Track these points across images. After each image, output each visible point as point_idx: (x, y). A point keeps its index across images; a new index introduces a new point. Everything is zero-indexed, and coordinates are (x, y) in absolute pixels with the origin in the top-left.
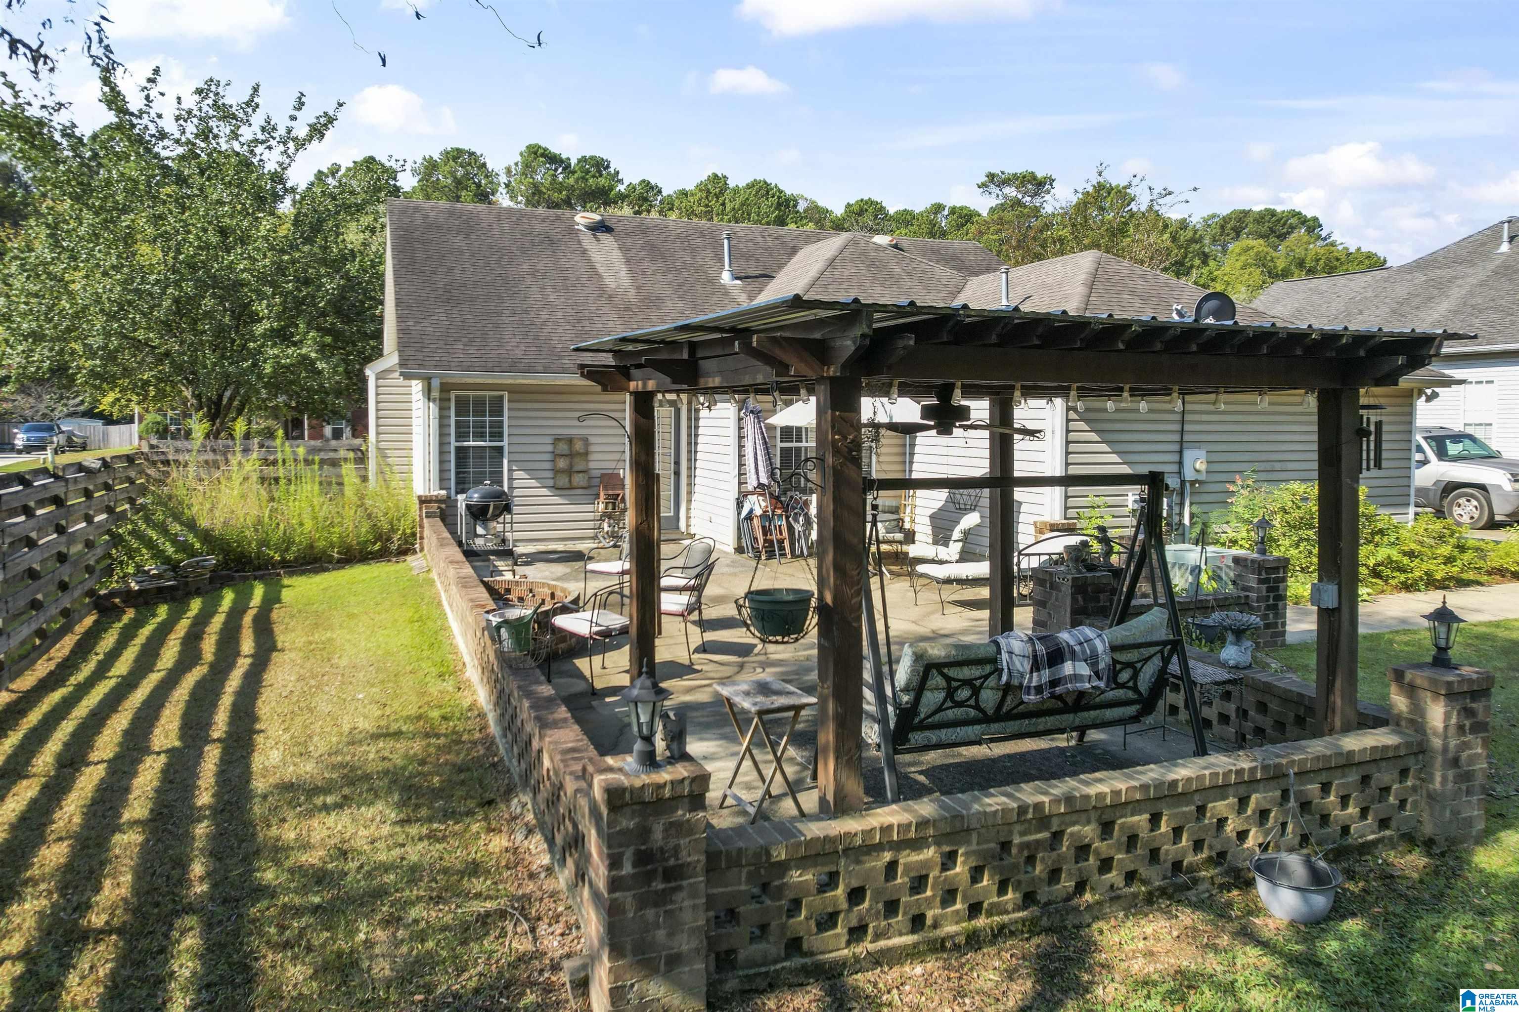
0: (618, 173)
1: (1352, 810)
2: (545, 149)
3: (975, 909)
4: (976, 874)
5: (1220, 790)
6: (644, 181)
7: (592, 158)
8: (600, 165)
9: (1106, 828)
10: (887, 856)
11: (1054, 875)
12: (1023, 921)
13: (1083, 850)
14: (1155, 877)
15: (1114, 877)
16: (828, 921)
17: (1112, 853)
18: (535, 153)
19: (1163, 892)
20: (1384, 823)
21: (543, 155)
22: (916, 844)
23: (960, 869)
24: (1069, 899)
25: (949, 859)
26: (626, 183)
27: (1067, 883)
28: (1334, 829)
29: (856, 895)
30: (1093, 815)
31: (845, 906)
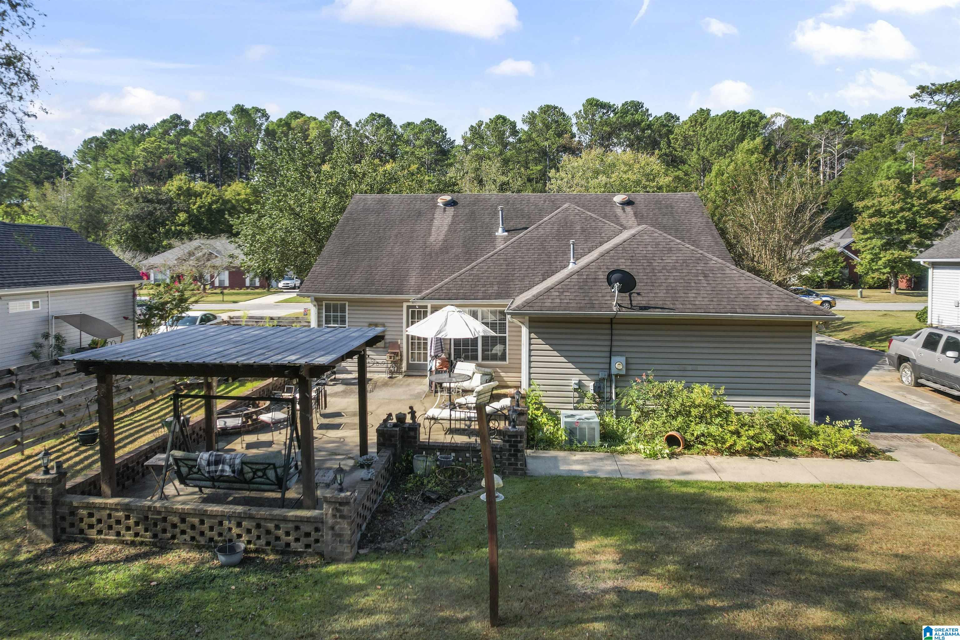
0: (647, 110)
1: (291, 538)
2: (598, 101)
3: (137, 535)
4: (137, 524)
5: (229, 518)
6: (667, 113)
7: (632, 102)
8: (637, 106)
9: (183, 521)
10: (108, 512)
11: (164, 531)
12: (150, 542)
13: (174, 526)
14: (202, 541)
15: (187, 537)
16: (91, 526)
17: (185, 529)
18: (591, 104)
19: (204, 546)
20: (308, 546)
21: (596, 105)
22: (117, 510)
23: (131, 522)
24: (169, 539)
25: (128, 517)
26: (653, 116)
27: (169, 535)
28: (282, 543)
29: (99, 521)
30: (178, 515)
31: (95, 523)
